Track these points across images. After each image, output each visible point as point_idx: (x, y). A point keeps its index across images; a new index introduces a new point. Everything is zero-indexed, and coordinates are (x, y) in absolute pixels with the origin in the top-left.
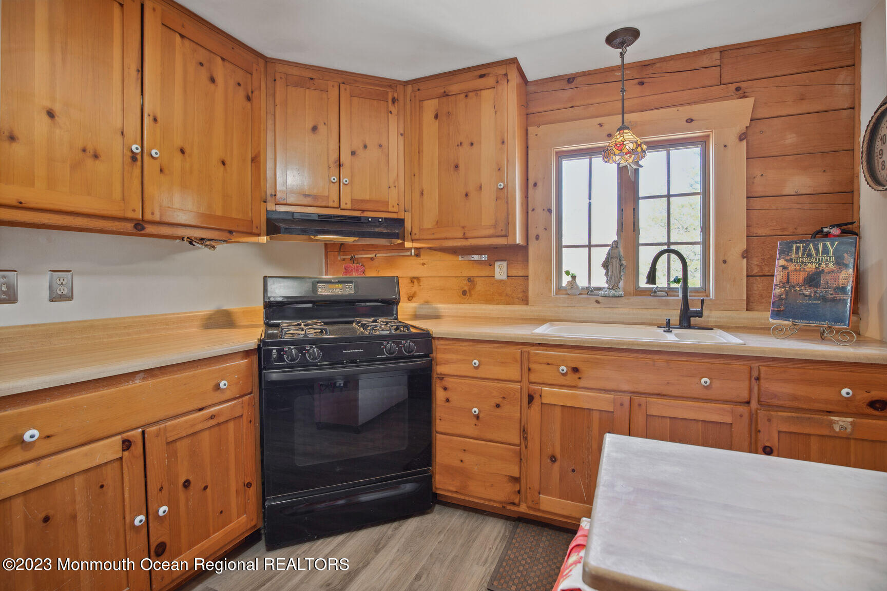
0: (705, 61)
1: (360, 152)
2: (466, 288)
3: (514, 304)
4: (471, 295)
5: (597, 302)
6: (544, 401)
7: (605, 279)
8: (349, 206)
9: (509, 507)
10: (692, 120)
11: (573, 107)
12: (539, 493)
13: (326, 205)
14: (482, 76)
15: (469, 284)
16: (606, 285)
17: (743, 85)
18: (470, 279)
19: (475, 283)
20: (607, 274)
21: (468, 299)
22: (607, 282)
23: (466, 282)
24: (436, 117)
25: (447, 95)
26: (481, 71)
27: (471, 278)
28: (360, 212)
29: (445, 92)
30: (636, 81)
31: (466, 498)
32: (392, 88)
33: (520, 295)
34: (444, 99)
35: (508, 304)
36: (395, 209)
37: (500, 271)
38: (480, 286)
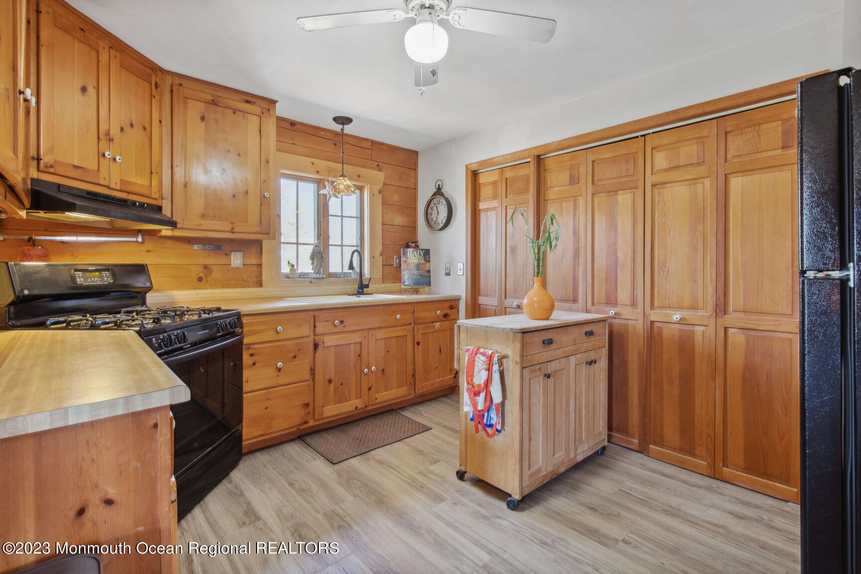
0: (365, 145)
1: (127, 128)
2: (202, 275)
3: (249, 287)
4: (207, 281)
5: (311, 282)
6: (326, 345)
7: (311, 267)
8: (118, 187)
9: (302, 427)
10: (360, 176)
11: (294, 144)
12: (323, 407)
13: (96, 182)
14: (248, 102)
15: (206, 271)
16: (313, 271)
17: (380, 164)
18: (205, 267)
19: (212, 270)
20: (313, 263)
21: (205, 284)
22: (313, 269)
23: (201, 269)
24: (203, 119)
25: (216, 105)
26: (250, 98)
27: (208, 266)
28: (126, 194)
29: (213, 100)
30: (333, 142)
31: (269, 437)
32: (153, 71)
33: (254, 280)
34: (212, 107)
35: (243, 287)
36: (156, 196)
37: (236, 260)
38: (216, 274)
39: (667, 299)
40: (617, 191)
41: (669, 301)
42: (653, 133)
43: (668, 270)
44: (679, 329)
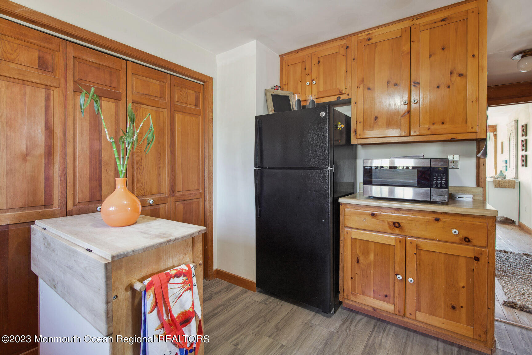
39: (143, 189)
40: (102, 97)
41: (144, 191)
42: (131, 61)
43: (144, 168)
44: (151, 209)
